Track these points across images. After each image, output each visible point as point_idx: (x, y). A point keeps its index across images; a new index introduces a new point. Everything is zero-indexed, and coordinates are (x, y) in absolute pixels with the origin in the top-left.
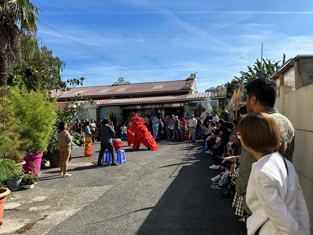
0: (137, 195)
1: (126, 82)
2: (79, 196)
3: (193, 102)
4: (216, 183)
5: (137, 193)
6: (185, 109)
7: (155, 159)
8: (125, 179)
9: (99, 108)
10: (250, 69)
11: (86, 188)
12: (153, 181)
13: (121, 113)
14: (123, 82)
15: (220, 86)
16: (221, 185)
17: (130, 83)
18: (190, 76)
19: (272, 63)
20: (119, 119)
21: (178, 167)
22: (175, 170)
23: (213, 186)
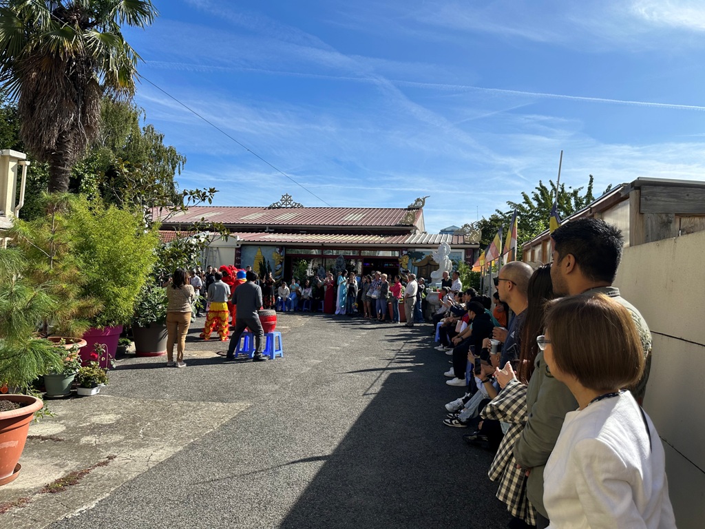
0: (297, 426)
1: (296, 204)
2: (183, 420)
3: (417, 250)
4: (454, 414)
5: (297, 423)
6: (401, 263)
7: (339, 353)
8: (276, 391)
9: (240, 248)
10: (526, 198)
11: (199, 405)
12: (331, 399)
13: (281, 261)
14: (290, 203)
15: (469, 226)
16: (464, 420)
17: (302, 207)
18: (414, 203)
19: (567, 190)
20: (277, 270)
21: (381, 374)
22: (375, 381)
23: (448, 421)
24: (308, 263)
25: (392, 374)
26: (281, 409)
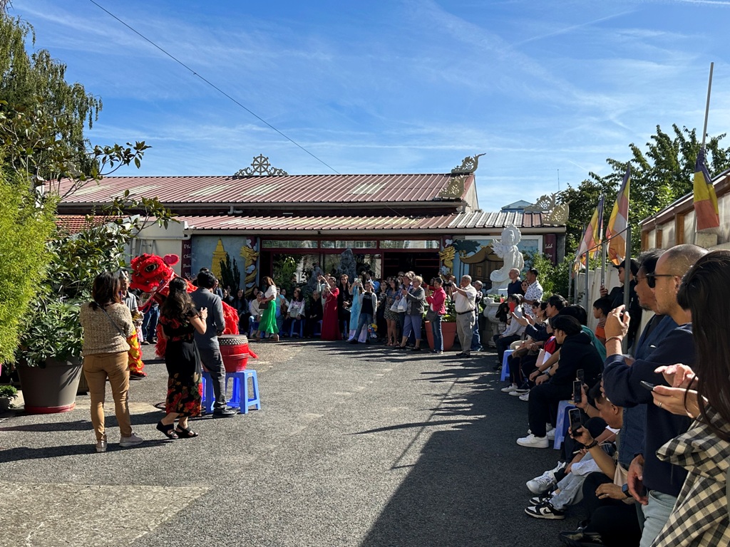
0: (287, 523)
1: (276, 170)
2: (99, 516)
3: (467, 238)
4: (541, 498)
5: (285, 518)
6: (442, 259)
7: (350, 401)
8: (250, 465)
9: (191, 239)
10: (636, 152)
11: (125, 491)
12: (340, 476)
13: (255, 259)
14: (266, 170)
15: (548, 198)
16: (559, 506)
17: (285, 175)
18: (460, 164)
19: (701, 139)
20: (249, 275)
21: (418, 434)
22: (410, 445)
23: (533, 508)
24: (297, 262)
25: (435, 433)
26: (258, 494)
